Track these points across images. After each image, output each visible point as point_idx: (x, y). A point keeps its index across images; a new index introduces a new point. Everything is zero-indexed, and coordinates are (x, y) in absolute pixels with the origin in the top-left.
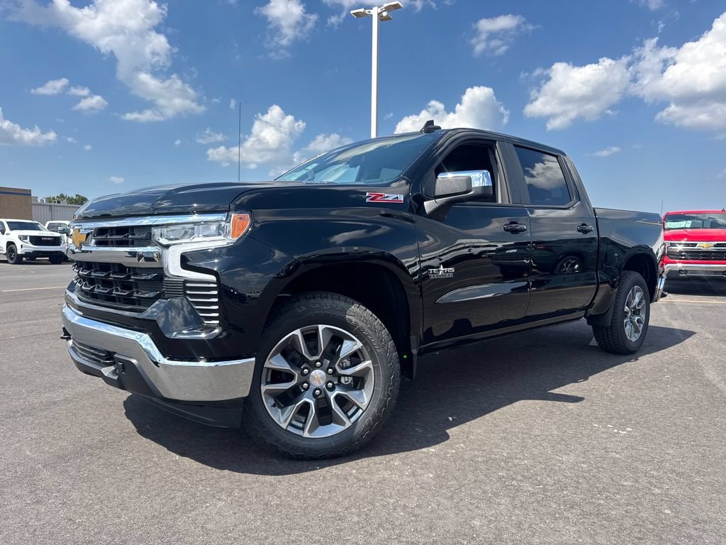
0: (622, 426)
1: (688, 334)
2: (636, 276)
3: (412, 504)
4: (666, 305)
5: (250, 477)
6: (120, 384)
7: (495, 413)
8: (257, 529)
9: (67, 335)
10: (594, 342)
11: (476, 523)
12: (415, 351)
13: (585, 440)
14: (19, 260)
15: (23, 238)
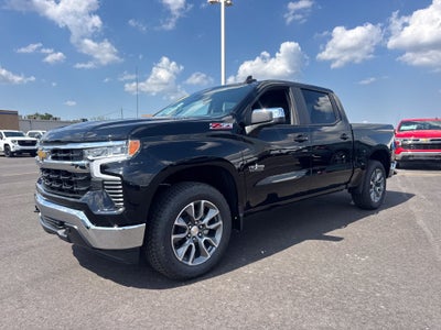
0: (363, 255)
1: (410, 196)
2: (378, 163)
3: (236, 304)
4: (400, 178)
5: (144, 291)
6: (68, 240)
7: (290, 249)
8: (147, 321)
9: (38, 211)
10: (352, 203)
11: (272, 315)
12: (241, 215)
13: (340, 264)
14: (12, 155)
15: (14, 142)
